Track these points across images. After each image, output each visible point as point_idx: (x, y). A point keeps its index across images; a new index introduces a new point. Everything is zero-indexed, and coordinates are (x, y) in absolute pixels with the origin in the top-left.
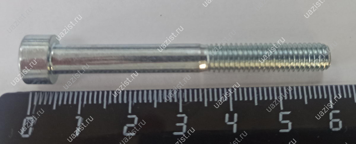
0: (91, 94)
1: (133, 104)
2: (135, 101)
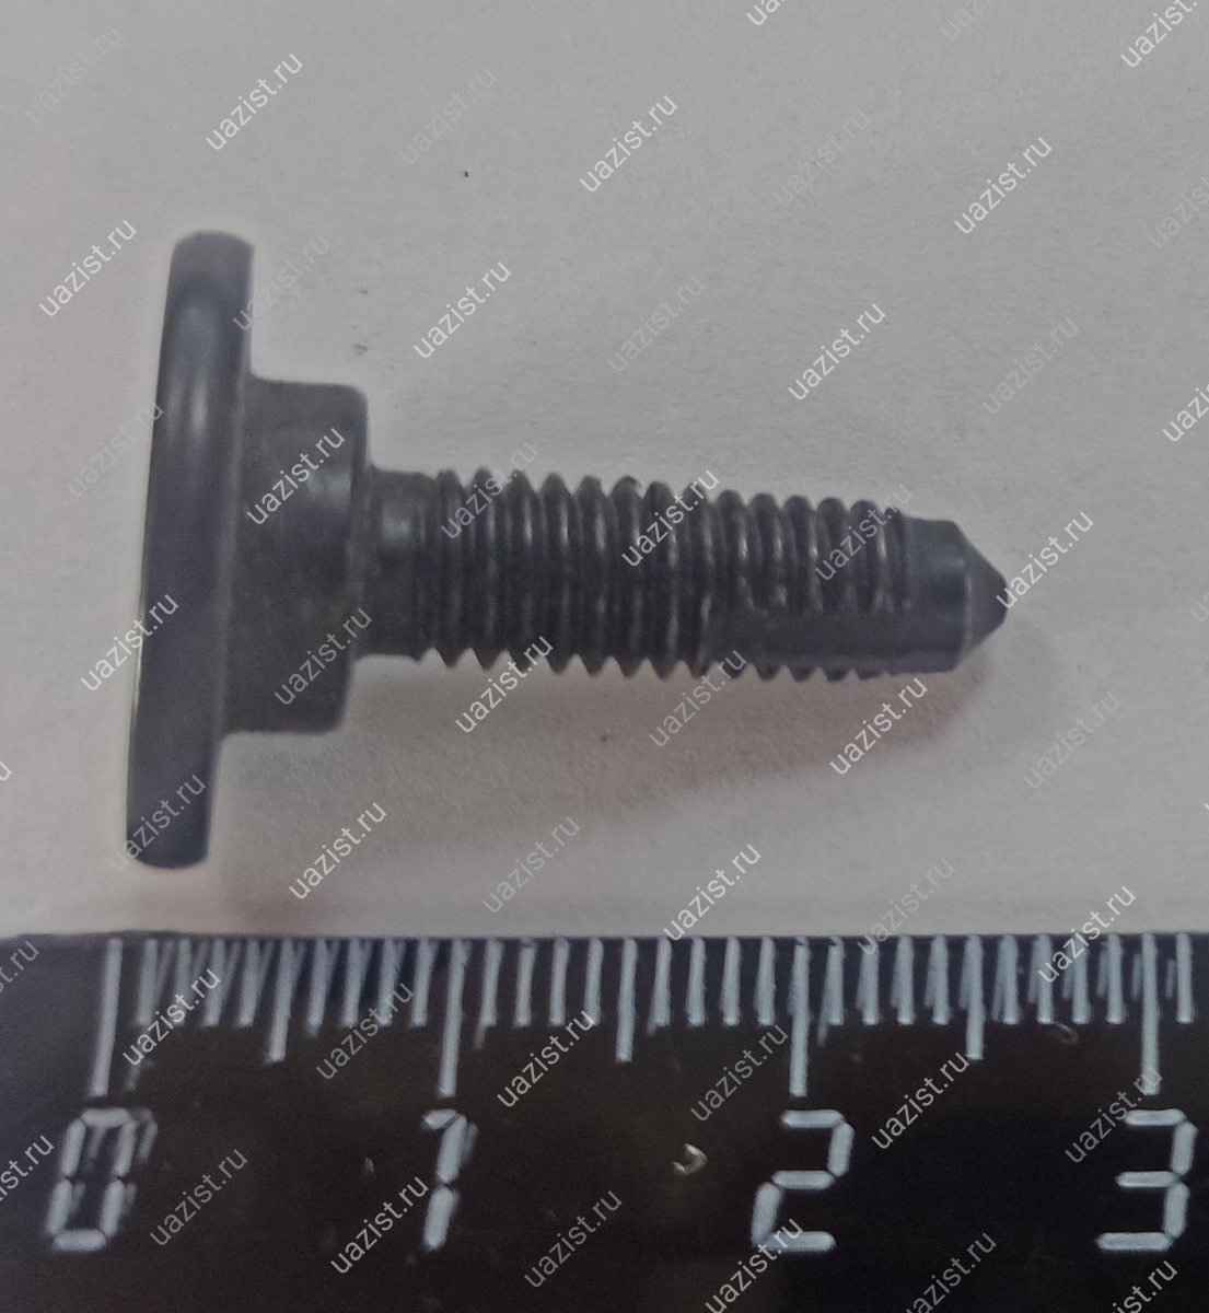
0: (527, 959)
1: (822, 1032)
2: (835, 1015)
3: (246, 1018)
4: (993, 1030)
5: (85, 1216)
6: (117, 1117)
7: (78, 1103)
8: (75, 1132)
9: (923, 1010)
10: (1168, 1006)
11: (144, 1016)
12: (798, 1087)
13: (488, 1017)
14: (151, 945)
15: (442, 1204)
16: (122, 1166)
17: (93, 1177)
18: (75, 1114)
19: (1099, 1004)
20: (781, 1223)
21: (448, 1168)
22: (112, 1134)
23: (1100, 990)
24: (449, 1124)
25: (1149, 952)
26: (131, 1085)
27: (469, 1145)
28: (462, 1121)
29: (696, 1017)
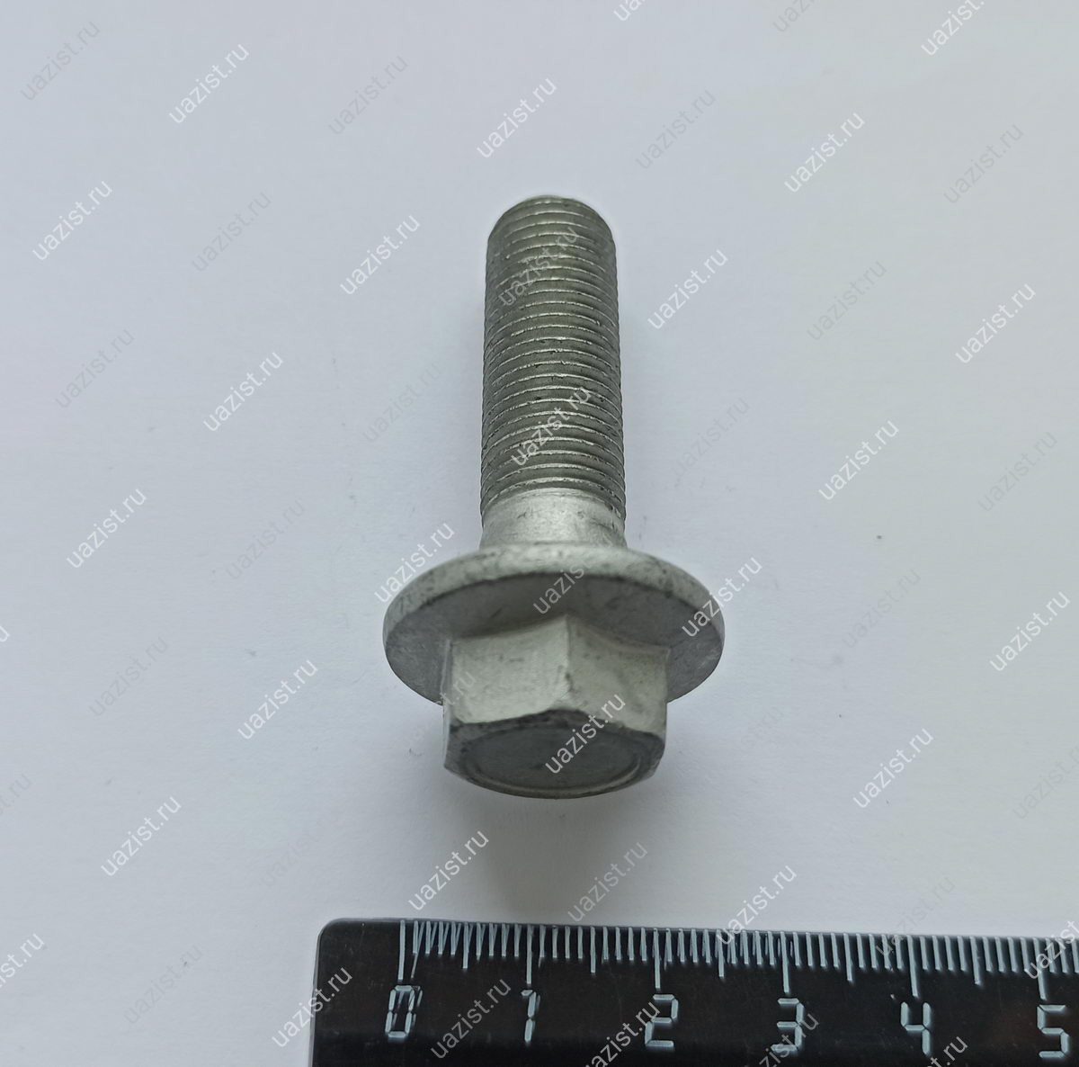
3: (453, 953)
4: (728, 966)
5: (399, 1026)
6: (408, 988)
7: (396, 983)
8: (393, 995)
9: (702, 958)
10: (792, 960)
11: (416, 951)
12: (658, 986)
13: (542, 955)
14: (416, 923)
15: (530, 1026)
16: (411, 1008)
17: (401, 1011)
18: (394, 989)
19: (766, 959)
20: (655, 1037)
21: (531, 1012)
22: (407, 996)
23: (766, 953)
24: (530, 995)
25: (783, 939)
26: (412, 976)
27: (538, 1004)
28: (535, 994)
29: (619, 958)
